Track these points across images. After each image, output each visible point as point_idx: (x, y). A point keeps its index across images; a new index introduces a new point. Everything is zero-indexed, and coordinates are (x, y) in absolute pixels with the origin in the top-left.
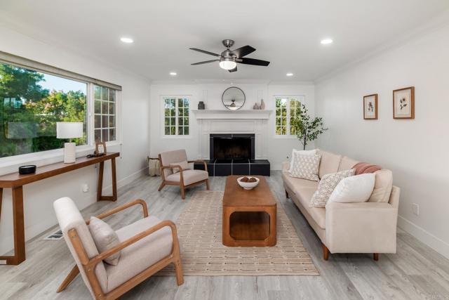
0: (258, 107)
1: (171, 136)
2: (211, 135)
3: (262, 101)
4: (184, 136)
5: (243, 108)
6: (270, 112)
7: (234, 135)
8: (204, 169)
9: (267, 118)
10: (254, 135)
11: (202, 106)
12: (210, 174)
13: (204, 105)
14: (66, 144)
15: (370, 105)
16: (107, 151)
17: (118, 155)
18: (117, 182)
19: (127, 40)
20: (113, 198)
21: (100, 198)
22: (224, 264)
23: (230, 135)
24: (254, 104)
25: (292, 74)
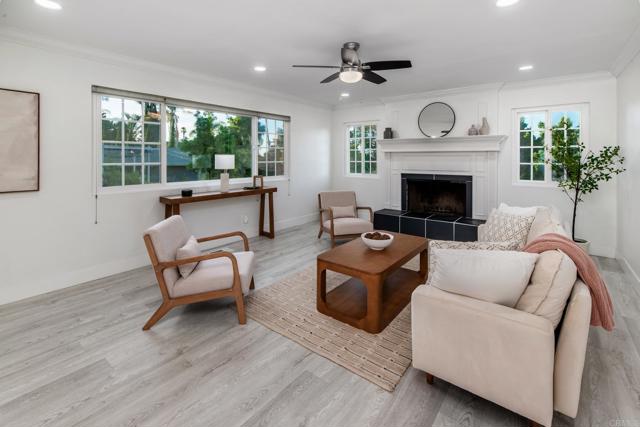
0: (478, 131)
1: (356, 175)
2: (403, 175)
3: (484, 120)
4: (370, 176)
5: (453, 133)
6: (501, 139)
7: (436, 175)
9: (498, 149)
10: (471, 177)
11: (389, 134)
13: (392, 133)
14: (222, 175)
16: (265, 184)
17: (275, 190)
18: (275, 223)
19: (260, 69)
20: (271, 235)
21: (262, 233)
22: (294, 326)
23: (432, 175)
24: (470, 127)
25: (530, 67)
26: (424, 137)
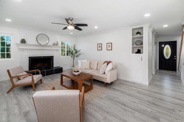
0: (56, 44)
2: (29, 57)
3: (57, 42)
5: (48, 44)
7: (43, 57)
8: (39, 74)
10: (53, 56)
12: (43, 76)
15: (100, 46)
24: (54, 43)
25: (72, 33)
26: (38, 44)
